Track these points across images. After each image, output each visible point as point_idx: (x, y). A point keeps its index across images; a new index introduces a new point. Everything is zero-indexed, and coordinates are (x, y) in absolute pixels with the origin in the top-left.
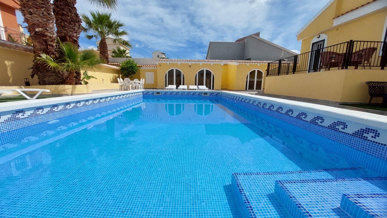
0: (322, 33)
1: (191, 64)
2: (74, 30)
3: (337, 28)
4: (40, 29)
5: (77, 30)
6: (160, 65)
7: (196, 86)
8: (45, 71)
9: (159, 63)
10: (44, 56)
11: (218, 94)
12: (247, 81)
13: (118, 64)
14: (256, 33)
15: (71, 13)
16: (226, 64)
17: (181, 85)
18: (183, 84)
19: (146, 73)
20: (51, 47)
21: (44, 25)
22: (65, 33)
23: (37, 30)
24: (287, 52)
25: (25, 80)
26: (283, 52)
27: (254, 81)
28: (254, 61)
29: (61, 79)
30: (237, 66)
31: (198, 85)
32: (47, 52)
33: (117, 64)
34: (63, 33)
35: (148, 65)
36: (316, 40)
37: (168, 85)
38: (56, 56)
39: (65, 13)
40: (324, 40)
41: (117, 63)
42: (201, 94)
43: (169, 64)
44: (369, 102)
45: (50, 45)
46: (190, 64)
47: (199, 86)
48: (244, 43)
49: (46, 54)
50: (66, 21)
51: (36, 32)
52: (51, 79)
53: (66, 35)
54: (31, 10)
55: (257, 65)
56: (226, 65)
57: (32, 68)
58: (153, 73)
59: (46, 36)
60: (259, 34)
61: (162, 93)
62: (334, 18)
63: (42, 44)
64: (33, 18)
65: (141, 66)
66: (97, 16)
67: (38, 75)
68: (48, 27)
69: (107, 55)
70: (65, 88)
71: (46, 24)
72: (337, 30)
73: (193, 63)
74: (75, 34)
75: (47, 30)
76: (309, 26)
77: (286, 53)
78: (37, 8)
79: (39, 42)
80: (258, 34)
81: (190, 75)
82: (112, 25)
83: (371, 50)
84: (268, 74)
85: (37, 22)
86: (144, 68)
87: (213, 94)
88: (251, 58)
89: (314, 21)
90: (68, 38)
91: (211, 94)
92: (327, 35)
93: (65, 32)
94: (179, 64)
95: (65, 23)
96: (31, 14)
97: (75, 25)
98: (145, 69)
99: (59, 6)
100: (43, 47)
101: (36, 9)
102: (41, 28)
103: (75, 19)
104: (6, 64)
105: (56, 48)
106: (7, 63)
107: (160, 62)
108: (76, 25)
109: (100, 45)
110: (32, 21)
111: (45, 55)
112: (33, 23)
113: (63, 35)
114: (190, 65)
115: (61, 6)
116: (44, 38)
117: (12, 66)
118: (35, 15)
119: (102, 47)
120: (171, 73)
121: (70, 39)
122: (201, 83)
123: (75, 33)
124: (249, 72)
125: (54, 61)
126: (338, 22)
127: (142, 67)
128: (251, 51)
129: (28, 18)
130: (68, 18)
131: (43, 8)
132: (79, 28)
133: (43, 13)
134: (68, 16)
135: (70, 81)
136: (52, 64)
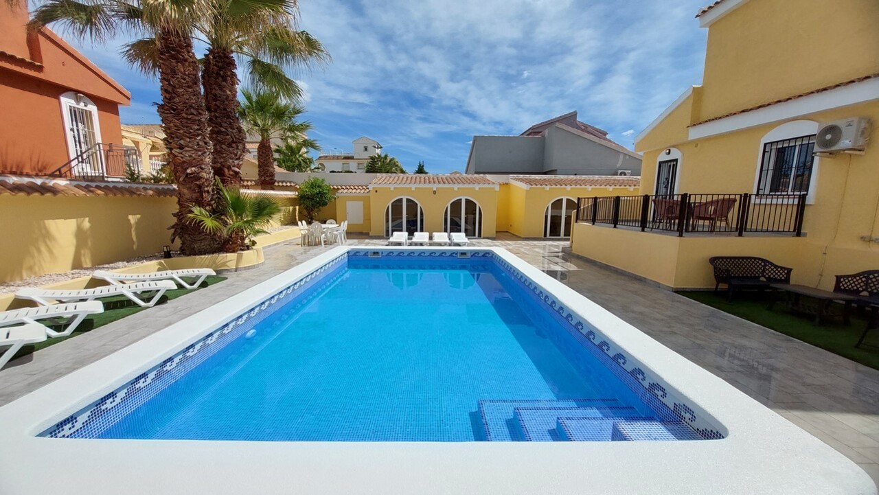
0: (674, 146)
1: (437, 188)
2: (236, 155)
3: (696, 143)
4: (193, 169)
5: (241, 155)
6: (376, 191)
7: (446, 234)
8: (197, 233)
9: (374, 188)
10: (197, 210)
11: (487, 255)
12: (546, 217)
13: (293, 184)
14: (570, 114)
15: (231, 128)
16: (507, 182)
17: (417, 231)
18: (422, 230)
19: (347, 202)
20: (207, 194)
21: (199, 161)
22: (221, 163)
23: (189, 171)
24: (629, 156)
25: (165, 248)
26: (621, 156)
27: (561, 216)
28: (562, 177)
29: (218, 244)
30: (527, 191)
31: (451, 232)
32: (200, 203)
33: (291, 186)
34: (218, 162)
35: (352, 187)
36: (663, 157)
37: (393, 231)
38: (213, 208)
39: (223, 130)
40: (676, 160)
41: (290, 182)
42: (454, 255)
43: (395, 188)
44: (715, 287)
45: (205, 192)
46: (435, 189)
47: (452, 234)
48: (543, 136)
49: (200, 207)
50: (223, 143)
51: (187, 174)
52: (203, 244)
53: (224, 166)
54: (182, 142)
55: (565, 188)
56: (507, 184)
57: (173, 227)
58: (362, 203)
59: (200, 178)
60: (576, 114)
61: (382, 253)
62: (688, 127)
63: (194, 191)
64: (184, 153)
65: (338, 189)
66: (254, 98)
67: (183, 239)
68: (204, 164)
69: (272, 169)
70: (228, 260)
71: (202, 160)
72: (696, 146)
73: (441, 186)
74: (236, 162)
75: (202, 169)
76: (653, 129)
77: (627, 157)
78: (190, 138)
79: (189, 189)
80: (574, 115)
81: (434, 208)
82: (284, 113)
83: (726, 203)
84: (577, 219)
85: (189, 158)
86: (343, 192)
87: (476, 255)
88: (556, 170)
89: (661, 123)
90: (226, 170)
91: (474, 254)
92: (681, 151)
93: (222, 160)
94: (413, 189)
95: (223, 146)
96: (181, 147)
97: (238, 146)
98: (347, 195)
99: (214, 119)
100: (195, 195)
101: (188, 140)
102: (194, 167)
103: (237, 137)
104: (129, 221)
105: (213, 195)
106: (133, 219)
107: (376, 186)
108: (239, 148)
109: (259, 152)
110: (182, 158)
111: (198, 208)
112: (184, 161)
113: (219, 165)
114: (435, 191)
115: (216, 119)
116: (198, 183)
117: (138, 223)
118: (187, 149)
119: (264, 155)
120: (397, 205)
121: (229, 171)
122: (455, 227)
123: (237, 159)
124: (549, 202)
125: (211, 216)
126: (696, 133)
127: (340, 191)
128: (558, 154)
129: (176, 154)
130: (228, 137)
131: (198, 135)
132: (244, 152)
133: (198, 145)
134: (228, 135)
135: (233, 246)
136: (210, 223)
